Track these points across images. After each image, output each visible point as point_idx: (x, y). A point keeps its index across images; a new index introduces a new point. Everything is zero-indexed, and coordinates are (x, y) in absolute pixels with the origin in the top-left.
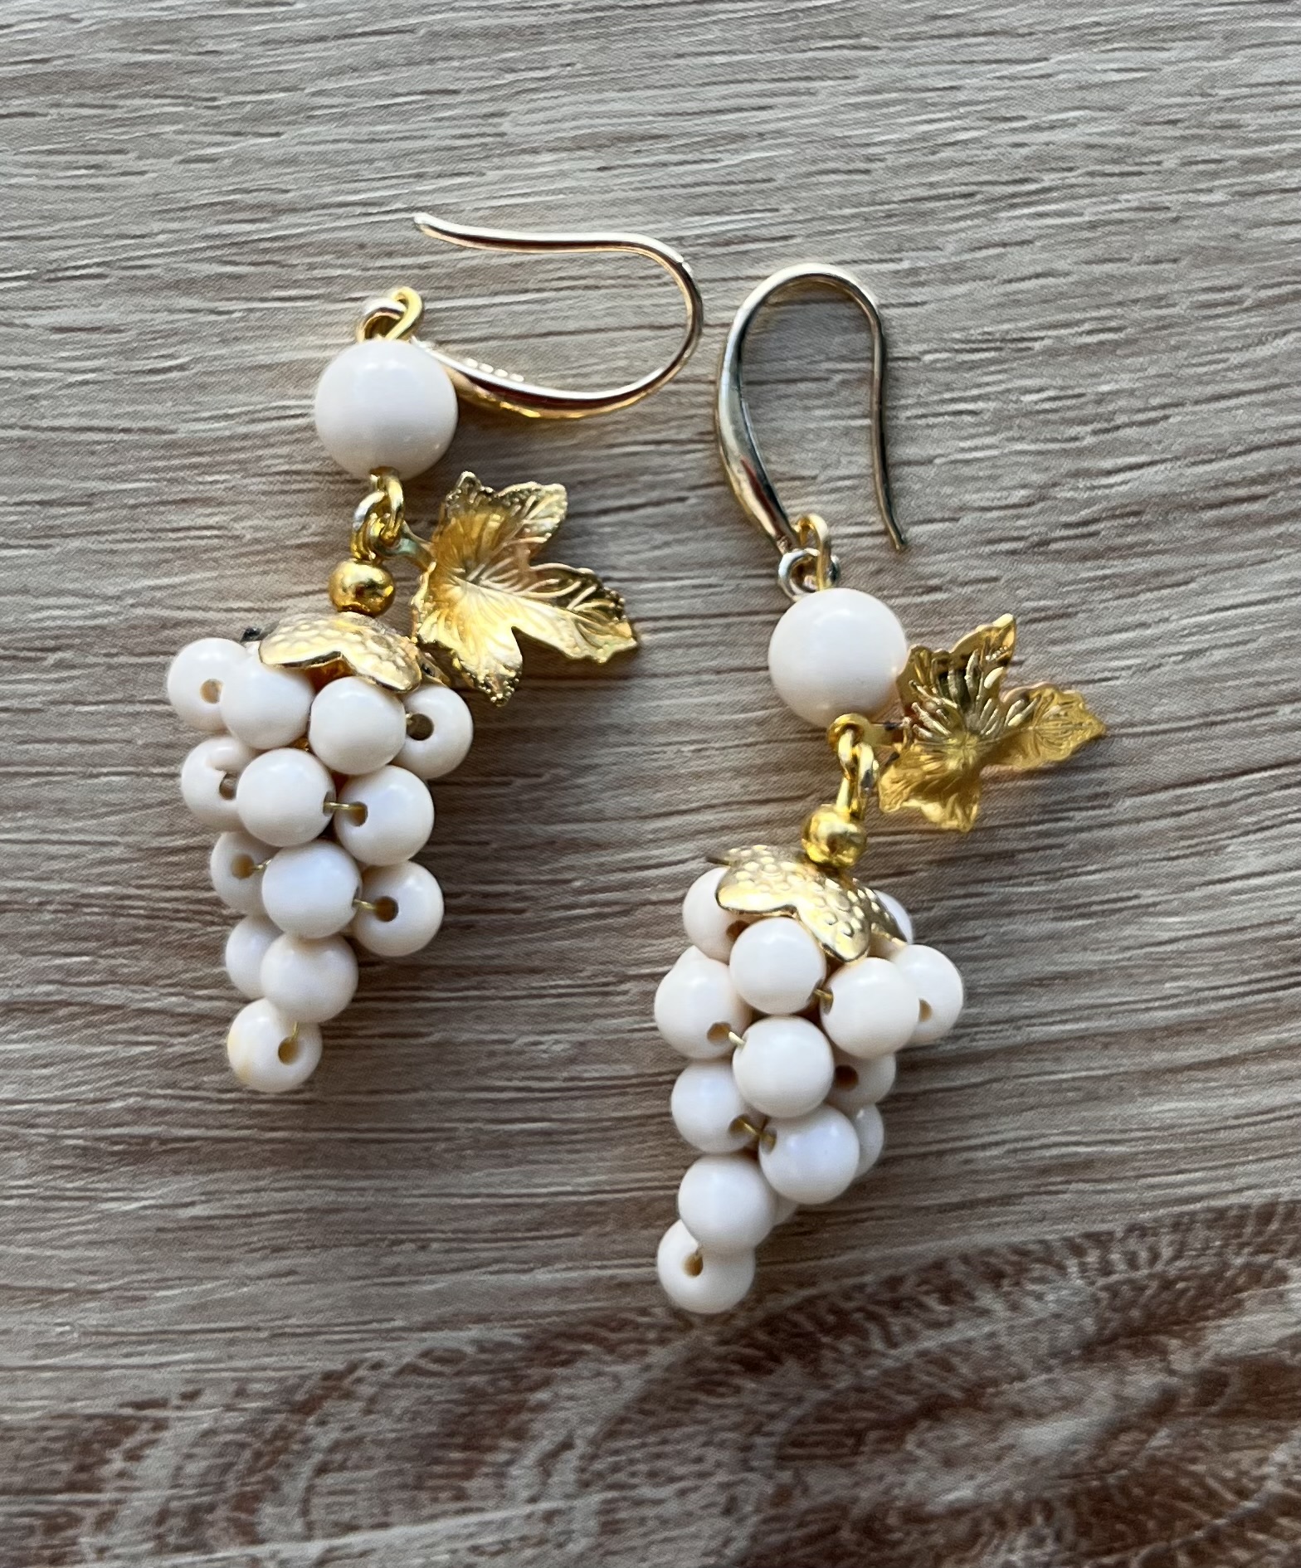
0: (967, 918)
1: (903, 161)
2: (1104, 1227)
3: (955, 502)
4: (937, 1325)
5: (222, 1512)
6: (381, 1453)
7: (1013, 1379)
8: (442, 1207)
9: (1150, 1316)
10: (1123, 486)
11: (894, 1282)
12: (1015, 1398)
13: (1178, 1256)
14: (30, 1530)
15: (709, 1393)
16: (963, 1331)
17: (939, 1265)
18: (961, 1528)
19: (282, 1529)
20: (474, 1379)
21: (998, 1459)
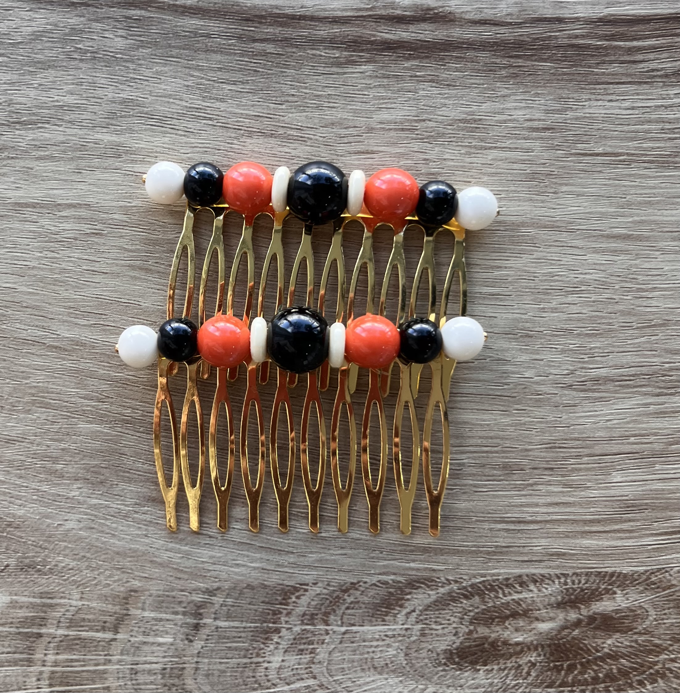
0: (538, 484)
1: (544, 278)
2: (567, 572)
3: (548, 372)
4: (518, 592)
5: (320, 616)
6: (363, 606)
7: (537, 610)
8: (387, 543)
9: (576, 598)
10: (594, 373)
11: (507, 579)
12: (537, 616)
13: (586, 583)
14: (269, 614)
15: (454, 602)
16: (524, 595)
17: (520, 576)
18: (518, 648)
19: (335, 623)
20: (391, 590)
21: (530, 631)
